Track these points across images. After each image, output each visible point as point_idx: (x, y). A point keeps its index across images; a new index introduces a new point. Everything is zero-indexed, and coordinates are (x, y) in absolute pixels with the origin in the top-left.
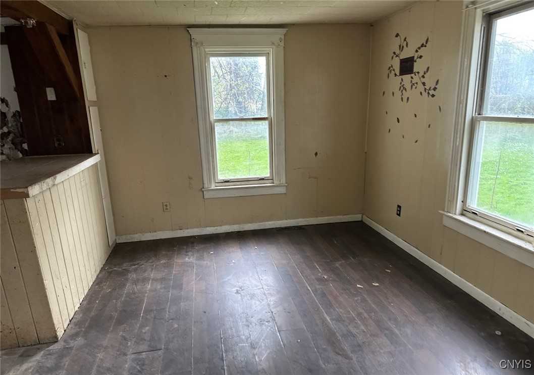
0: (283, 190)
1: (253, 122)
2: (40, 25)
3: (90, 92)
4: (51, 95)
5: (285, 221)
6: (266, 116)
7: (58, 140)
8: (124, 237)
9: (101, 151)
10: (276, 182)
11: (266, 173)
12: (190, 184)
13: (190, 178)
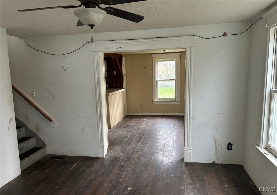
0: (179, 103)
1: (170, 81)
2: (115, 58)
3: (124, 72)
4: (115, 73)
5: (179, 114)
6: (174, 79)
7: (115, 85)
8: (129, 113)
9: (125, 88)
10: (176, 100)
11: (174, 97)
12: (149, 99)
13: (149, 97)
